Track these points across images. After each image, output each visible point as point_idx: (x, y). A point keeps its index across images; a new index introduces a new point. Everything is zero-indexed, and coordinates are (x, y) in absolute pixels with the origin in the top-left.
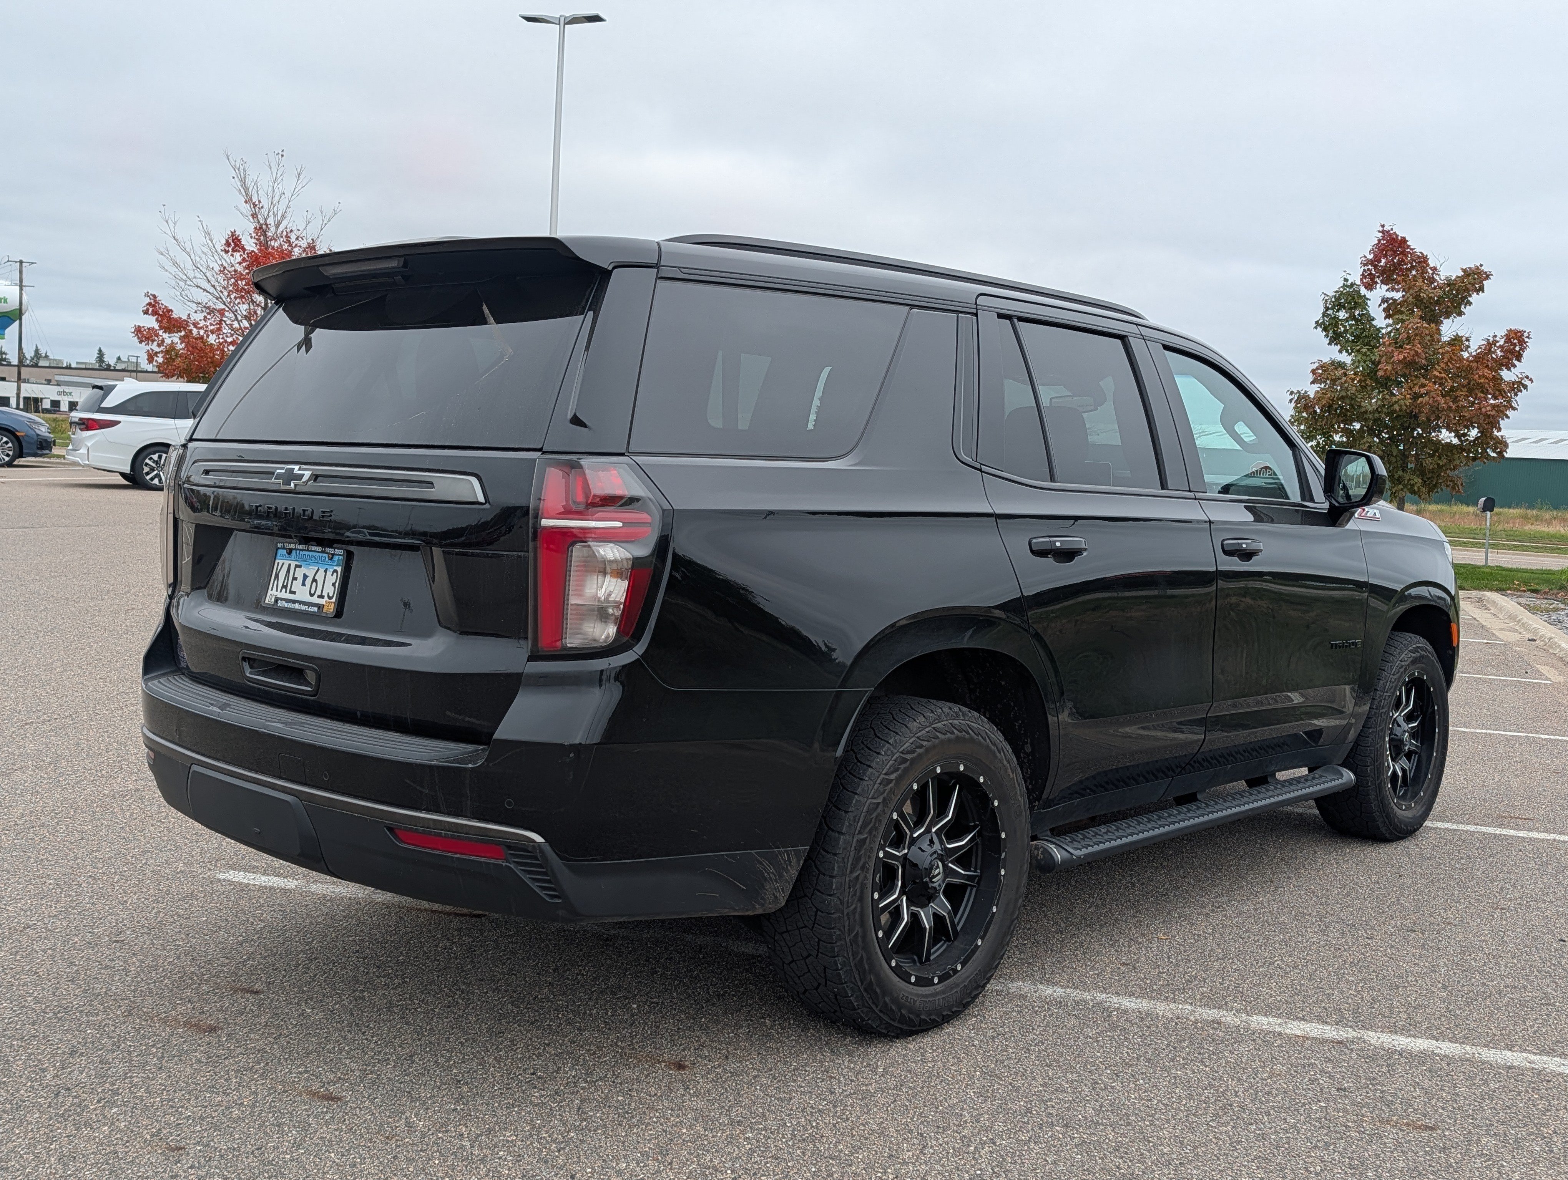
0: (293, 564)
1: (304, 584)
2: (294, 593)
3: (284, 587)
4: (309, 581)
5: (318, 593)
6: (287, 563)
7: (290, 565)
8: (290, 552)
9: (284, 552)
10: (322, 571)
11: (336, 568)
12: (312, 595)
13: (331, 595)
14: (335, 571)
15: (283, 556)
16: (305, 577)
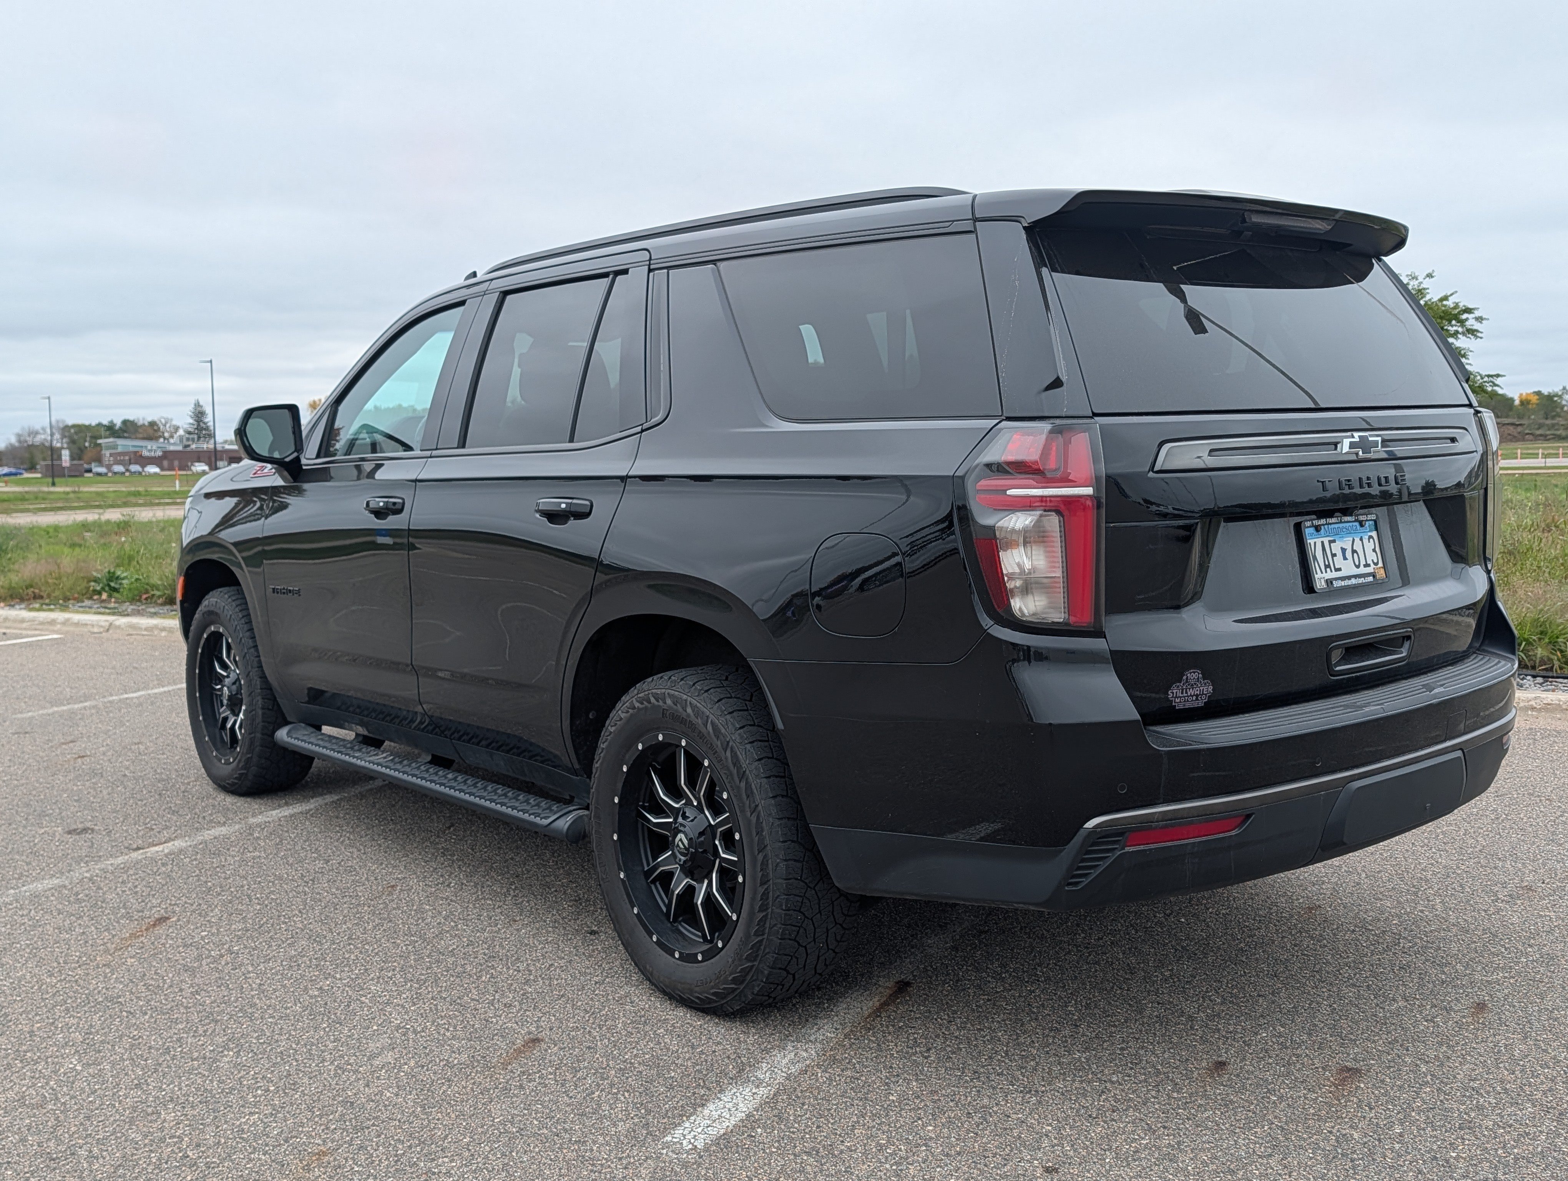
0: (1326, 541)
1: (1345, 558)
2: (1340, 570)
3: (1327, 566)
4: (1349, 554)
5: (1363, 562)
6: (1319, 541)
7: (1322, 542)
8: (1317, 529)
9: (1312, 530)
10: (1357, 540)
11: (1370, 534)
12: (1358, 567)
13: (1375, 561)
14: (1371, 537)
15: (1311, 534)
16: (1344, 550)
